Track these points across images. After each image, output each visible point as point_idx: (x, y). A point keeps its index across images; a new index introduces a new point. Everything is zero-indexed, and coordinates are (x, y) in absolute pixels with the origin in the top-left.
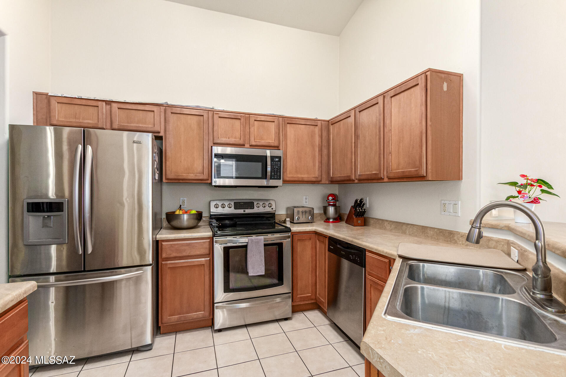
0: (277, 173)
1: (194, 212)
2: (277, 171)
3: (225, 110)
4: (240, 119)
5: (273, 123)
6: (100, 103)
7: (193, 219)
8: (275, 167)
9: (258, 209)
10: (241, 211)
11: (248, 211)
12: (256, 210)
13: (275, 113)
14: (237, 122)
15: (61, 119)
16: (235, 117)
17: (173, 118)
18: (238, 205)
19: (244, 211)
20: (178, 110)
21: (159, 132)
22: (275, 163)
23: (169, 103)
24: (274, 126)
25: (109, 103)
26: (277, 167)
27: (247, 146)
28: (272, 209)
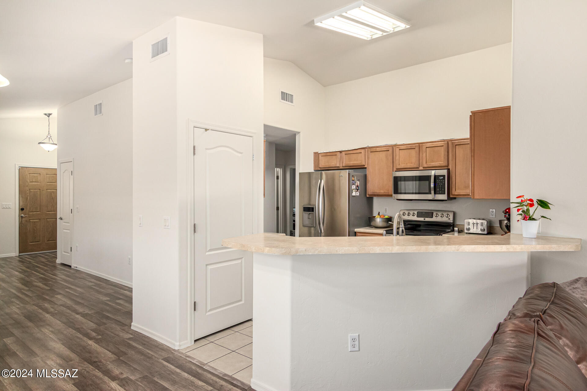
0: (442, 189)
1: (386, 217)
2: (442, 187)
3: (405, 143)
4: (415, 148)
5: (442, 147)
6: (337, 153)
7: (384, 221)
8: (440, 184)
9: (436, 218)
10: (422, 219)
11: (427, 219)
12: (434, 219)
13: (445, 139)
14: (413, 151)
15: (323, 164)
16: (410, 147)
17: (372, 155)
18: (420, 214)
19: (424, 219)
20: (374, 149)
21: (364, 166)
22: (440, 181)
23: (369, 146)
24: (443, 149)
25: (341, 152)
26: (442, 184)
27: (421, 168)
28: (449, 219)
